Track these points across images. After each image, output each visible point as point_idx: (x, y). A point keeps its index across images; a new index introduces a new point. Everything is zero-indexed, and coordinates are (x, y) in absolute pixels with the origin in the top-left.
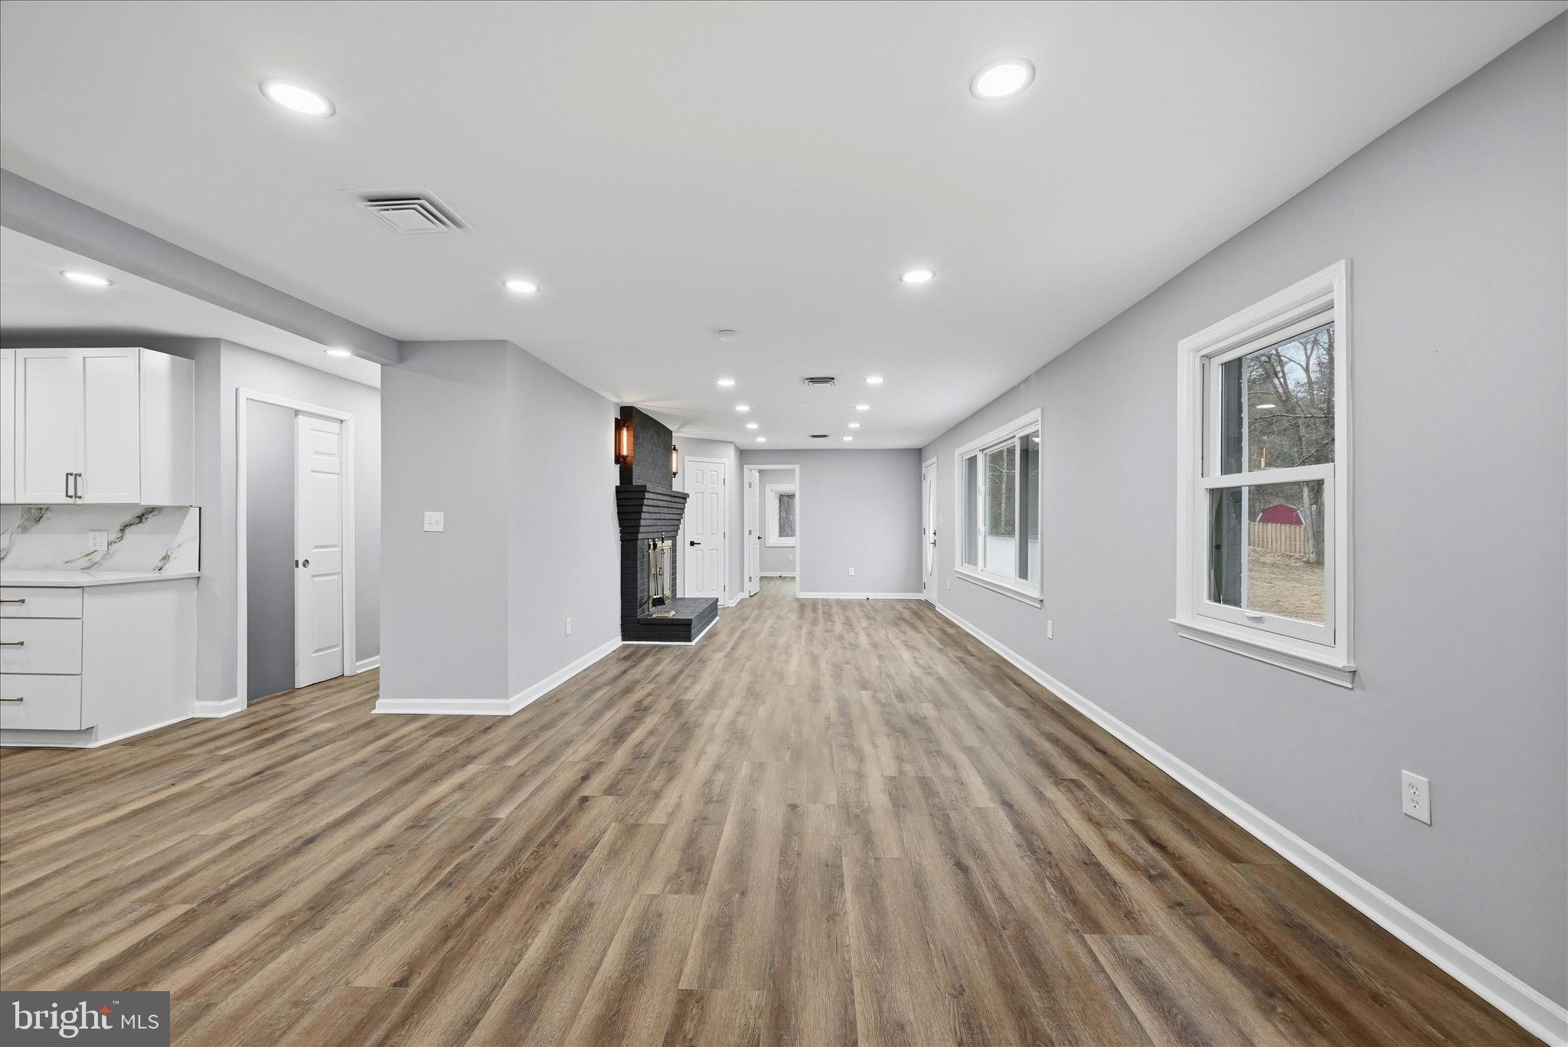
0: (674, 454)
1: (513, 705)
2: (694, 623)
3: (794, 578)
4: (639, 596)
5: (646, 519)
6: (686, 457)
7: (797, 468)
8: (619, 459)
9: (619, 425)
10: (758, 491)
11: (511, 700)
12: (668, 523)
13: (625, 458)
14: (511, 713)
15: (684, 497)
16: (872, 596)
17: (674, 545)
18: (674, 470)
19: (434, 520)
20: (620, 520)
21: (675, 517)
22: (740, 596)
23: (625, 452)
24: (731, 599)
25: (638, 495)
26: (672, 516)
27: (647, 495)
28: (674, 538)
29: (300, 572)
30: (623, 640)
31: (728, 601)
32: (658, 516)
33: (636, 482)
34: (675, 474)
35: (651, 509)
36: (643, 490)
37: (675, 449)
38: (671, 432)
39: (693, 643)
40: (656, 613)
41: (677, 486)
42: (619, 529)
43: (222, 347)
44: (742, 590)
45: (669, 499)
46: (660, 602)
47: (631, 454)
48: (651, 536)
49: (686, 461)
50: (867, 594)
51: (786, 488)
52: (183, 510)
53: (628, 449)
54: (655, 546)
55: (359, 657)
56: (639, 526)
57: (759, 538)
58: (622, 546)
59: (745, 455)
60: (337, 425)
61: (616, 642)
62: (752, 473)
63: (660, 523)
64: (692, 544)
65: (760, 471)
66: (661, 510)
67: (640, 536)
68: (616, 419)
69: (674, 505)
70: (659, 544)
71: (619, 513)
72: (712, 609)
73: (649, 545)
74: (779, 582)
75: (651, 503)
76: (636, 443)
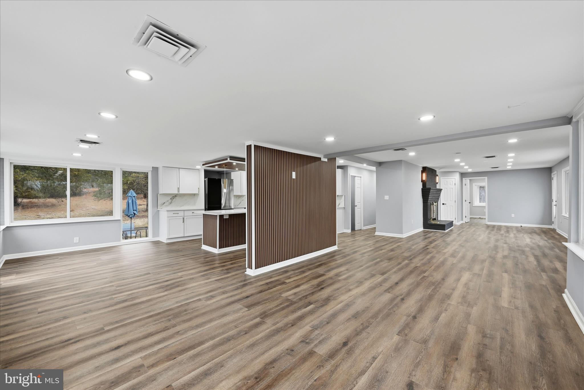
0: (437, 177)
1: (404, 236)
2: (446, 226)
3: (485, 219)
4: (428, 217)
5: (430, 197)
6: (441, 178)
7: (486, 178)
8: (422, 181)
9: (422, 172)
10: (469, 187)
11: (403, 235)
12: (436, 198)
13: (424, 181)
14: (404, 237)
15: (440, 190)
16: (523, 225)
17: (437, 204)
18: (437, 182)
19: (387, 197)
20: (423, 197)
21: (438, 196)
22: (461, 222)
23: (424, 179)
24: (457, 222)
25: (429, 190)
26: (437, 196)
27: (431, 190)
28: (437, 202)
29: (356, 208)
30: (424, 229)
31: (456, 223)
32: (433, 196)
33: (427, 187)
34: (437, 183)
35: (432, 194)
36: (430, 189)
37: (437, 176)
38: (436, 171)
39: (446, 231)
40: (433, 222)
41: (438, 187)
42: (422, 199)
43: (348, 166)
44: (462, 220)
45: (436, 191)
46: (434, 219)
47: (426, 179)
48: (432, 201)
49: (441, 179)
50: (521, 224)
51: (482, 184)
52: (343, 195)
53: (425, 178)
54: (433, 204)
55: (364, 226)
56: (428, 198)
57: (469, 203)
58: (423, 204)
59: (463, 175)
60: (360, 178)
61: (421, 229)
62: (467, 181)
63: (434, 198)
64: (443, 204)
65: (470, 180)
66: (434, 194)
67: (429, 201)
68: (422, 171)
69: (438, 192)
70: (434, 203)
71: (422, 195)
72: (451, 224)
73: (431, 204)
74: (479, 219)
75: (432, 192)
76: (427, 176)
